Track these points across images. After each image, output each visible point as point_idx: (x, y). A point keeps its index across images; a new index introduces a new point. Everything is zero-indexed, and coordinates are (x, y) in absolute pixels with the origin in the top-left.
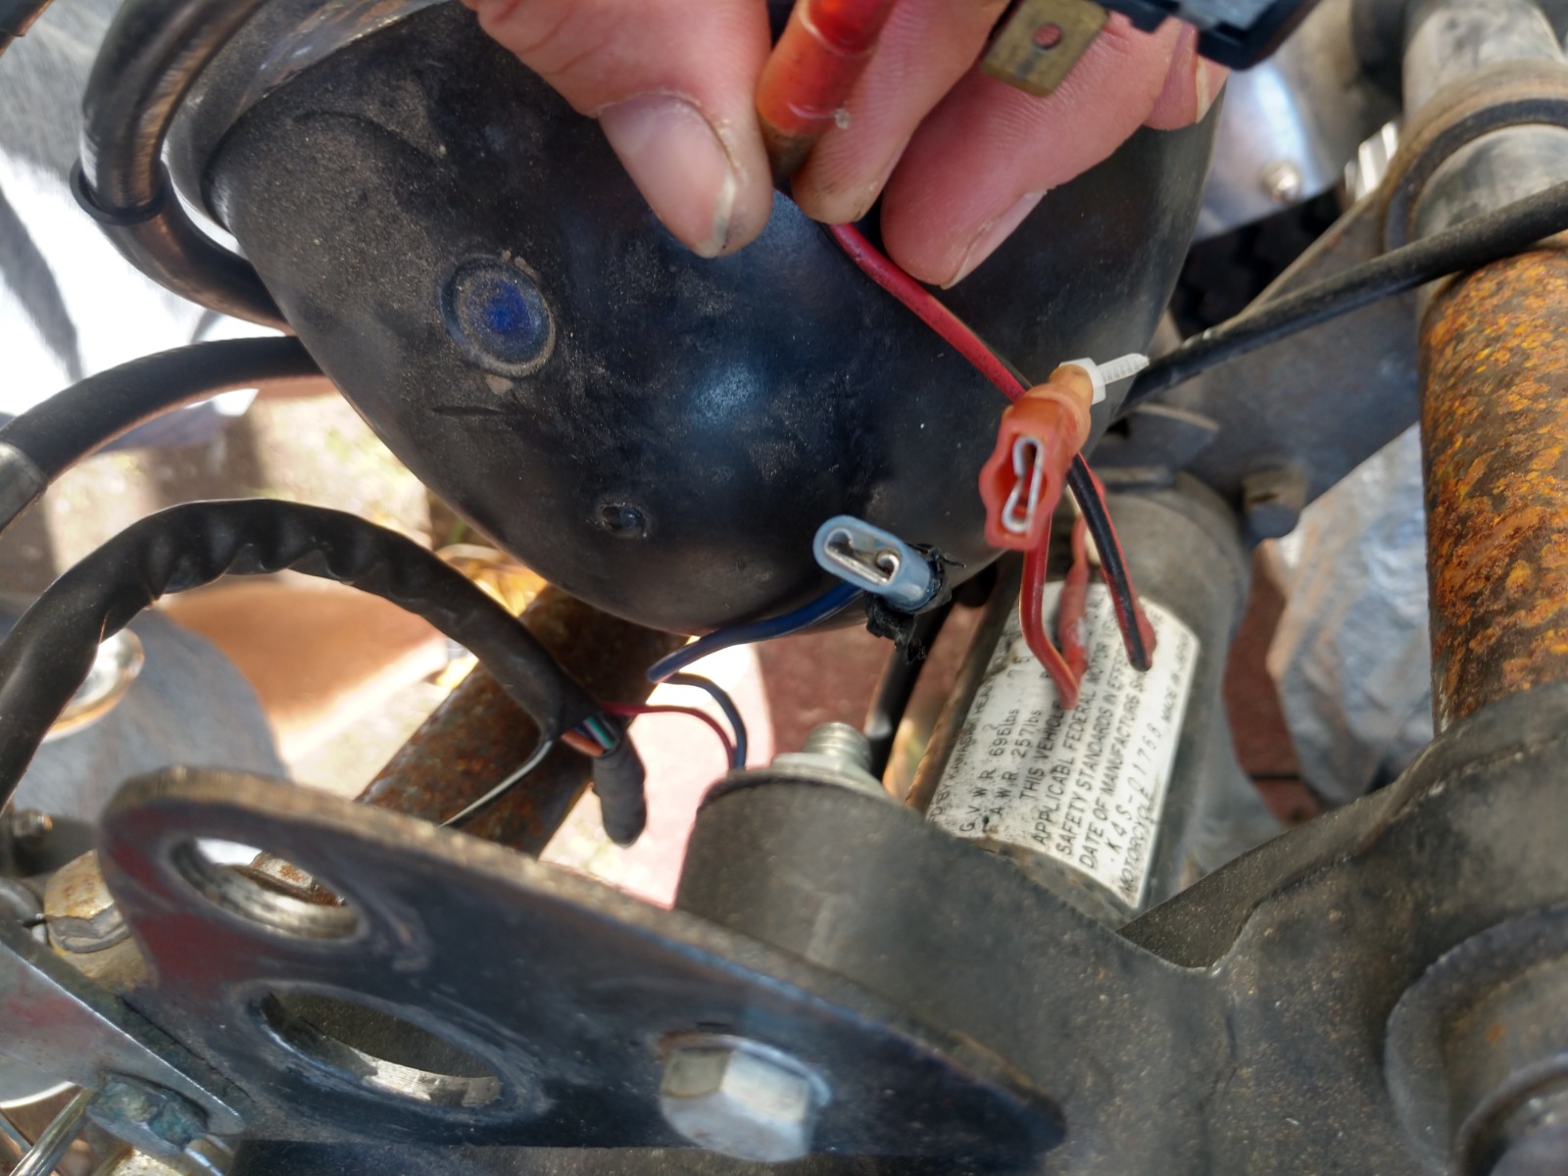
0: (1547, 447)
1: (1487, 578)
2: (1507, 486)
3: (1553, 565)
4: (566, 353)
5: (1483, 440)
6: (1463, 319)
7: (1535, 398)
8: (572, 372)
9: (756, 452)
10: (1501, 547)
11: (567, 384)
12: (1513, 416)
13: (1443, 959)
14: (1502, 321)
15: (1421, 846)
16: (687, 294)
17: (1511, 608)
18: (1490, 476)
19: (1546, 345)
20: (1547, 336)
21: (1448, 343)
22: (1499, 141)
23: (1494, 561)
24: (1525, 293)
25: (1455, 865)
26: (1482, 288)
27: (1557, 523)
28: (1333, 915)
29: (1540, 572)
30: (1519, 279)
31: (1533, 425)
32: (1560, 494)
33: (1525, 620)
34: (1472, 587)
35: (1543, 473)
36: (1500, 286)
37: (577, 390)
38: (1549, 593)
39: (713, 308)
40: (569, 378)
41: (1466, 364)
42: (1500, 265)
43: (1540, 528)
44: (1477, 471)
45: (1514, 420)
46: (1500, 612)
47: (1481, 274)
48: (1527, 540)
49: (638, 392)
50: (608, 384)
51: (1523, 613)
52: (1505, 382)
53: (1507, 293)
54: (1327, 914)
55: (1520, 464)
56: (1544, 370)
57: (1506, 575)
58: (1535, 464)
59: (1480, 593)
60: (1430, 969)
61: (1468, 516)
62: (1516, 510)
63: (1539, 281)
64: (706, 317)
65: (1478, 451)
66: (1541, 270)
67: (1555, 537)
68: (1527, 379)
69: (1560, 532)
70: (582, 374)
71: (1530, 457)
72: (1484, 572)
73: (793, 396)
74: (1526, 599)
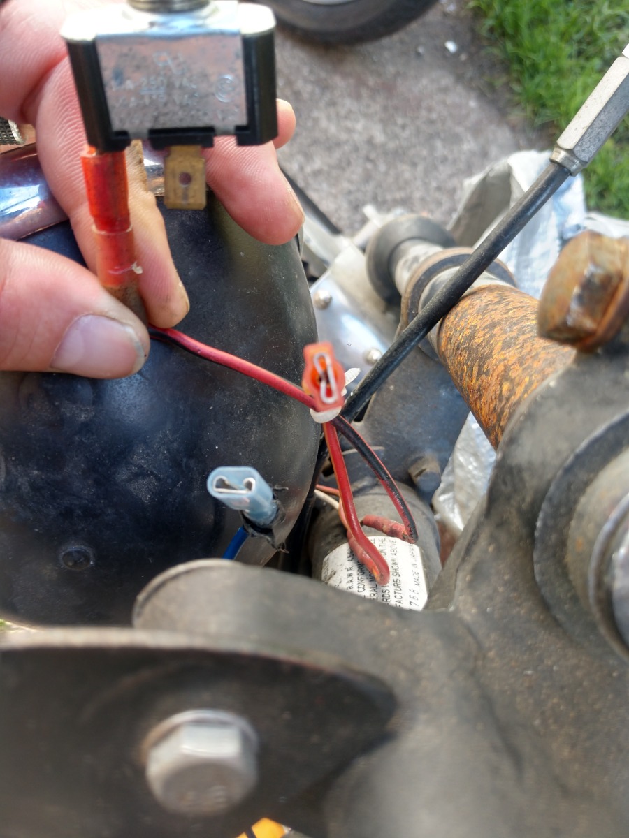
0: (496, 345)
1: (496, 398)
2: (488, 366)
3: (515, 376)
4: (13, 470)
5: (472, 361)
6: (449, 332)
7: (485, 334)
8: (20, 480)
9: (135, 489)
10: (495, 384)
11: (19, 488)
12: (479, 345)
13: (539, 524)
14: (462, 323)
15: (505, 483)
16: (68, 415)
17: (508, 399)
18: (480, 367)
19: (481, 319)
20: (480, 317)
21: (447, 344)
22: (437, 279)
23: (495, 391)
24: (466, 311)
25: (522, 480)
26: (452, 319)
27: (510, 363)
28: (491, 549)
29: (512, 381)
30: (462, 308)
31: (488, 342)
32: (507, 355)
33: (514, 399)
34: (492, 406)
35: (498, 353)
36: (457, 315)
37: (26, 488)
38: (519, 384)
39: (85, 417)
40: (19, 484)
41: (456, 344)
42: (454, 309)
43: (505, 369)
44: (476, 370)
45: (480, 346)
46: (505, 404)
47: (448, 316)
48: (503, 375)
49: (59, 477)
50: (42, 479)
51: (513, 397)
52: (471, 338)
53: (460, 314)
54: (487, 550)
55: (490, 356)
56: (483, 326)
57: (501, 391)
58: (494, 352)
59: (496, 405)
60: (537, 534)
61: (480, 386)
62: (494, 370)
63: (470, 305)
64: (82, 423)
65: (473, 365)
66: (469, 301)
67: (512, 367)
68: (479, 332)
69: (513, 364)
70: (25, 478)
71: (492, 352)
72: (493, 397)
73: (143, 450)
74: (512, 392)
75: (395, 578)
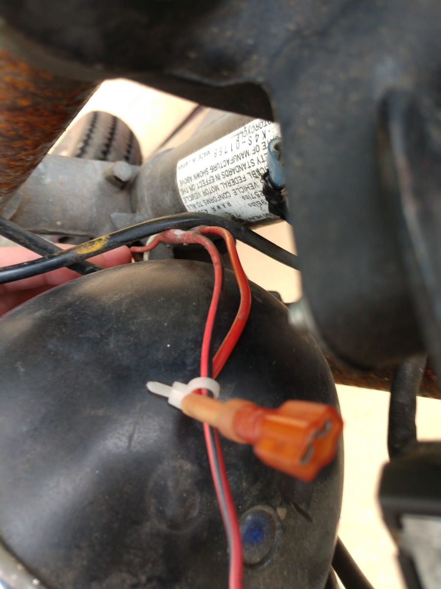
8: (254, 493)
11: (260, 491)
37: (259, 485)
39: (187, 465)
40: (257, 492)
70: (251, 489)
75: (210, 171)
